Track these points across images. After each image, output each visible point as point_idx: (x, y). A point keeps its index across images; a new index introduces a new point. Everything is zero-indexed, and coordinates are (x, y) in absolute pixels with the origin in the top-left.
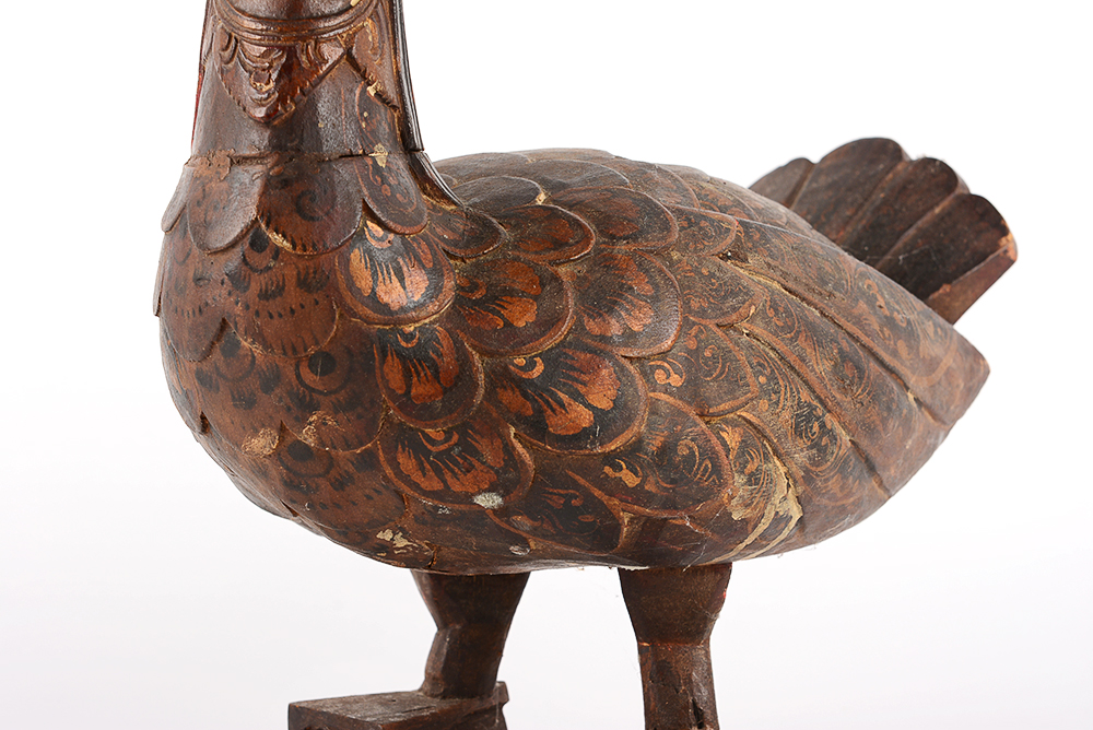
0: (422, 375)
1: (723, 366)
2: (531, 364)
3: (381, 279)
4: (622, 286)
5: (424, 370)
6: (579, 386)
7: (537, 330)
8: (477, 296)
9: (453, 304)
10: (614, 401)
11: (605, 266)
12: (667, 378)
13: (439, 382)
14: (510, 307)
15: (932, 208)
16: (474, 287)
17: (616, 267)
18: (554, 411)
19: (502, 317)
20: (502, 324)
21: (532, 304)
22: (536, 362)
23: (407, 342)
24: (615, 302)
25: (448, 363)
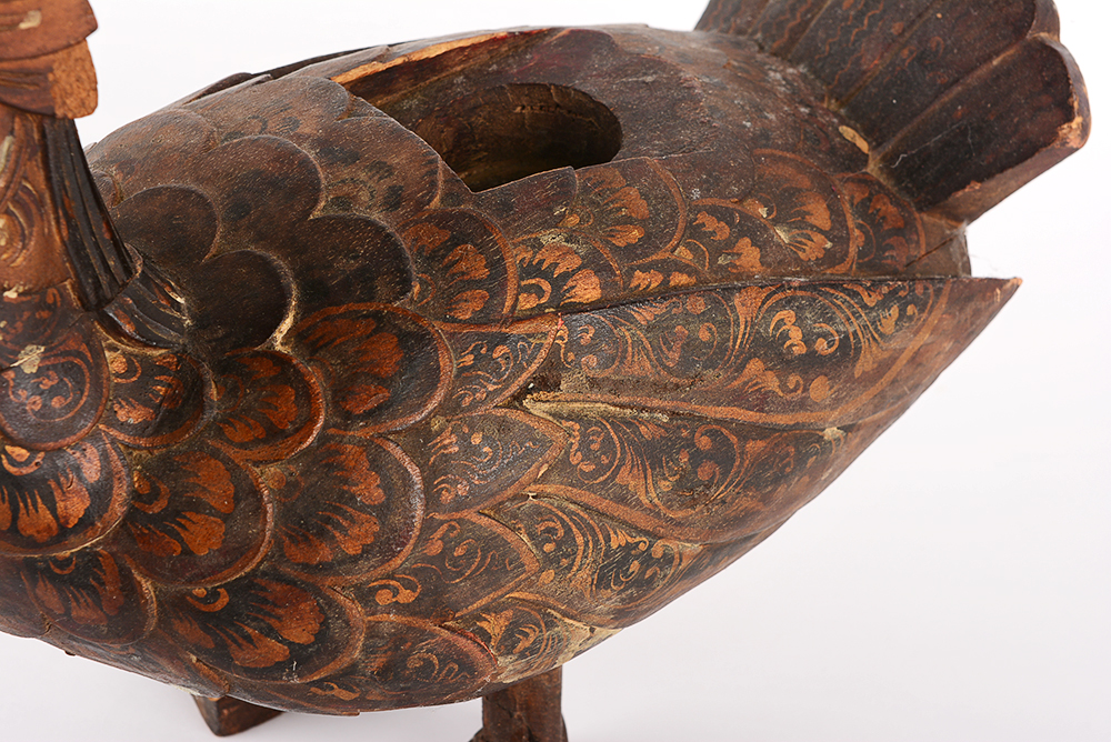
0: (82, 601)
1: (484, 558)
2: (214, 594)
3: (23, 511)
4: (342, 495)
5: (83, 597)
6: (272, 621)
7: (221, 560)
8: (156, 509)
9: (123, 520)
10: (315, 635)
11: (327, 465)
12: (394, 596)
13: (102, 610)
14: (192, 528)
15: (989, 58)
16: (155, 495)
17: (341, 467)
18: (240, 646)
19: (181, 541)
20: (179, 550)
21: (220, 525)
22: (219, 594)
23: (62, 569)
24: (328, 520)
25: (112, 592)
